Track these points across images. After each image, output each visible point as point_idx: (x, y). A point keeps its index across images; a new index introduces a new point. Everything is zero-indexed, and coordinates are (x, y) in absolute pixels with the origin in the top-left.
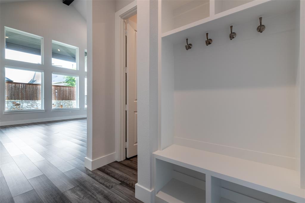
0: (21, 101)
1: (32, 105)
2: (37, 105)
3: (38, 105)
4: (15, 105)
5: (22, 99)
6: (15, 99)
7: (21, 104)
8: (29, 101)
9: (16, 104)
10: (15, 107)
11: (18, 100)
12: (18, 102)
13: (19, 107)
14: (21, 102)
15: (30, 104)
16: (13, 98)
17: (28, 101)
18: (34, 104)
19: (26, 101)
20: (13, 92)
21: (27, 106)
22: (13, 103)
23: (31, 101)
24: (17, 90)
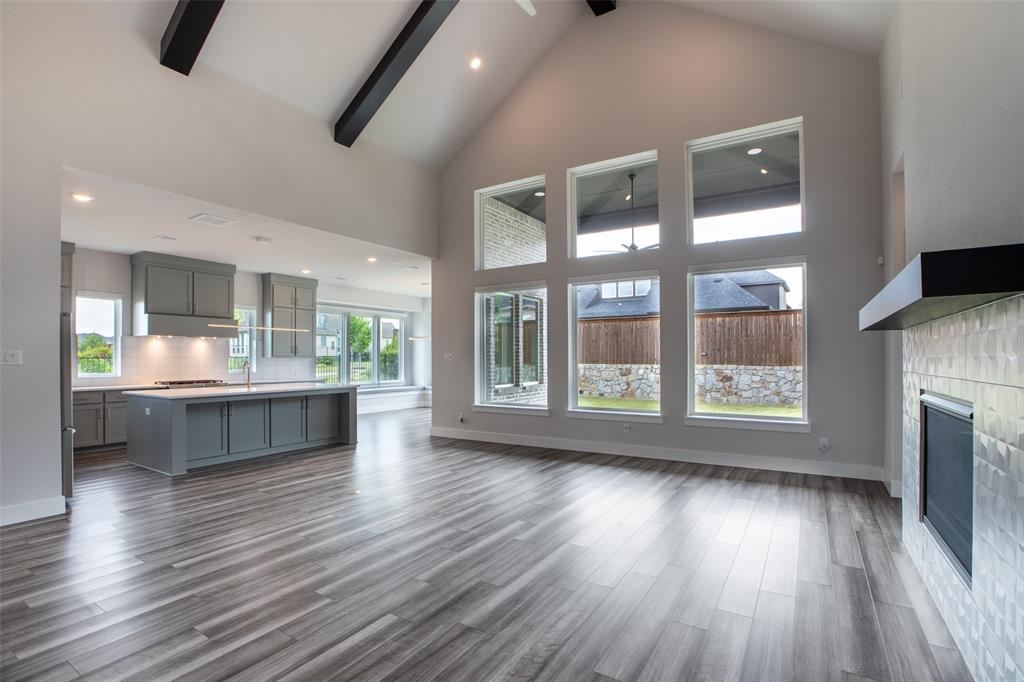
0: (735, 366)
1: (763, 381)
2: (777, 383)
3: (781, 382)
4: (721, 381)
5: (739, 361)
6: (722, 363)
7: (736, 378)
8: (758, 367)
9: (724, 377)
10: (721, 383)
11: (730, 366)
12: (728, 369)
13: (730, 387)
14: (735, 372)
15: (758, 378)
16: (718, 359)
17: (754, 367)
18: (768, 378)
19: (748, 367)
20: (718, 343)
21: (749, 382)
22: (718, 373)
23: (762, 368)
24: (727, 336)
